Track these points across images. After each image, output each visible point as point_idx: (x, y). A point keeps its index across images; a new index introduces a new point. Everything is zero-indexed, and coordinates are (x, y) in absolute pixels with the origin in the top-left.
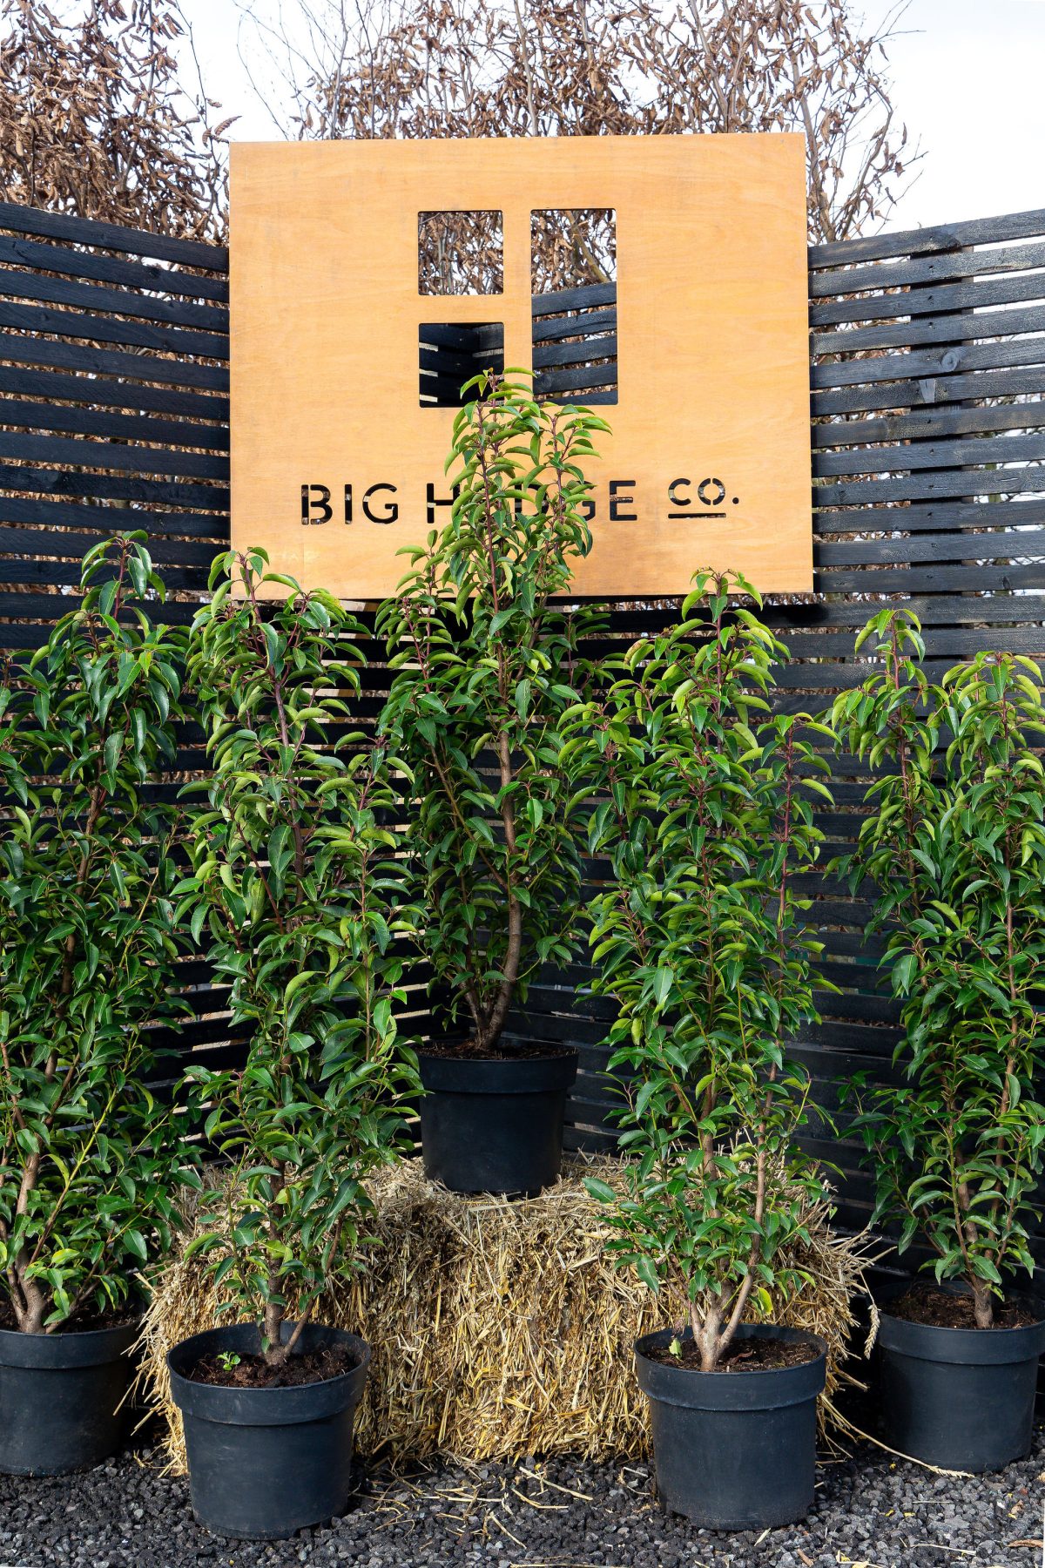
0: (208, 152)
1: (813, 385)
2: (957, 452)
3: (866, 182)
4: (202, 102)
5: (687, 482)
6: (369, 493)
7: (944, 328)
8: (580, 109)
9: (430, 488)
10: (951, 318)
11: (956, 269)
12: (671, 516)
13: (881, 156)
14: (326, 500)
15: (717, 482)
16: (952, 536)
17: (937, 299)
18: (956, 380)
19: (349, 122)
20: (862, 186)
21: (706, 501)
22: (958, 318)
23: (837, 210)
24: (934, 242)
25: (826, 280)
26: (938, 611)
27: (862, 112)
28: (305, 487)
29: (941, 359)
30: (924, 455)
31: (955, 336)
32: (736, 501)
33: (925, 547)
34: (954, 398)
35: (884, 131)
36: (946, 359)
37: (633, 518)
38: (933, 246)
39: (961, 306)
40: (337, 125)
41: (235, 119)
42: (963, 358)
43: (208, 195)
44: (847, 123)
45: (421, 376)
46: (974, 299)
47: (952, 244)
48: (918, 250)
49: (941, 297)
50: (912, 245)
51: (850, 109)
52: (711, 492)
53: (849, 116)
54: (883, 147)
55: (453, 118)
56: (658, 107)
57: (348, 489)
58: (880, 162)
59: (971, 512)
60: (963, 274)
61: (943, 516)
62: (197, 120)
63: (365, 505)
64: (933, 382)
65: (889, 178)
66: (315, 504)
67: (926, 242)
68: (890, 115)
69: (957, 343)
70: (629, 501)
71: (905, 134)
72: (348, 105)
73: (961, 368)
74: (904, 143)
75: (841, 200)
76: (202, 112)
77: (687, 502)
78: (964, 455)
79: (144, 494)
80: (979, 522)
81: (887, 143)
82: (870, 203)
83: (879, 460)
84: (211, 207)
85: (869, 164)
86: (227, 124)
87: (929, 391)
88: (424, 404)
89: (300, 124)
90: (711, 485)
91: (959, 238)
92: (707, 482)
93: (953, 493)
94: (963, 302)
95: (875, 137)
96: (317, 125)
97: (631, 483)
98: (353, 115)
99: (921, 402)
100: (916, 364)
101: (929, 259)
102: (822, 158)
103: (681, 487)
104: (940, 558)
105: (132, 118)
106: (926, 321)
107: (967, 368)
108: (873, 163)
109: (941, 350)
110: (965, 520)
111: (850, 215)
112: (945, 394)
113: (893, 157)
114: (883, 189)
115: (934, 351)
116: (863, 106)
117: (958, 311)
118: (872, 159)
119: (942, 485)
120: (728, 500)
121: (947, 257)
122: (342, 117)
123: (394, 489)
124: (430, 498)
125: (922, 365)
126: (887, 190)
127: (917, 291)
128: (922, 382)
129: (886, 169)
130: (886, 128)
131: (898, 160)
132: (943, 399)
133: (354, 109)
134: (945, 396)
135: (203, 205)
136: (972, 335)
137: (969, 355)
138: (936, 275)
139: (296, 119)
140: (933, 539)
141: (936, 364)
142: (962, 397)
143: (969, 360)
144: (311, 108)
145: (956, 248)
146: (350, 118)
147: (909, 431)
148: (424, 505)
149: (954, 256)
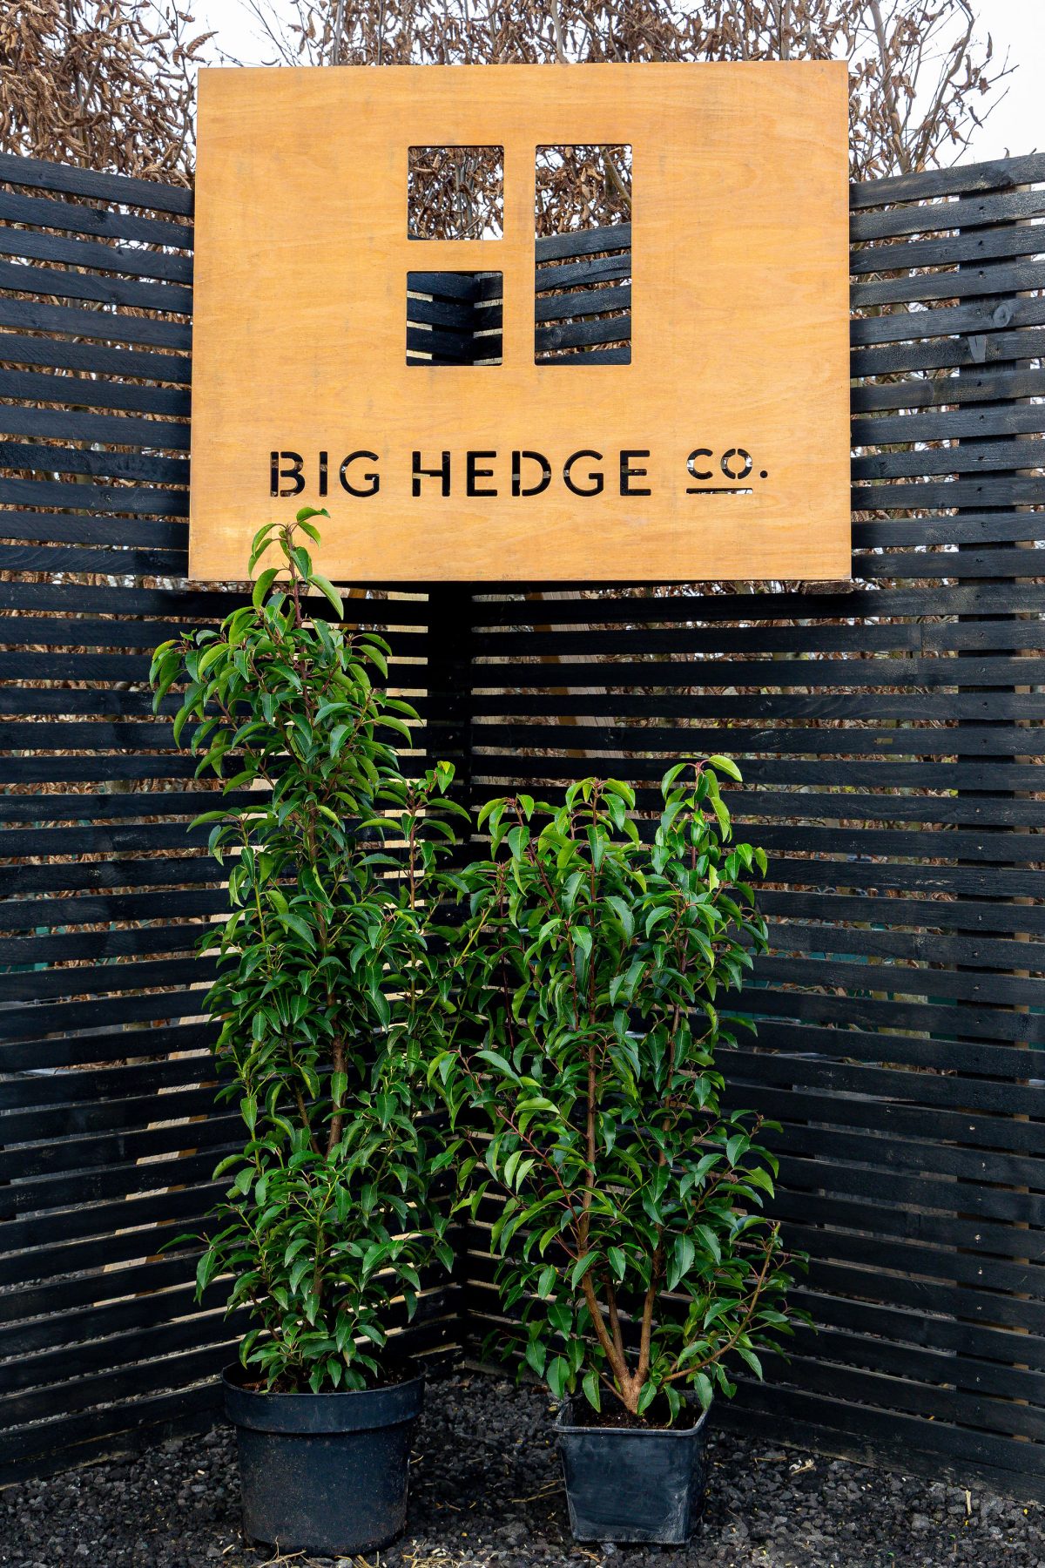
0: (179, 72)
1: (854, 341)
2: (1009, 419)
3: (945, 101)
4: (172, 16)
5: (708, 453)
6: (346, 463)
7: (995, 278)
8: (615, 19)
9: (416, 456)
10: (1004, 266)
11: (1009, 211)
12: (690, 491)
13: (962, 71)
14: (299, 469)
15: (744, 454)
16: (1005, 515)
17: (988, 244)
18: (1009, 337)
19: (358, 31)
20: (939, 105)
21: (731, 476)
22: (1011, 266)
23: (910, 134)
24: (985, 179)
25: (872, 220)
26: (988, 599)
27: (940, 20)
28: (274, 455)
29: (992, 313)
30: (974, 422)
31: (1008, 287)
32: (764, 474)
33: (974, 526)
34: (1006, 357)
35: (964, 43)
36: (997, 315)
37: (647, 492)
38: (983, 185)
39: (1015, 252)
40: (344, 35)
41: (210, 35)
42: (1017, 312)
43: (181, 120)
44: (923, 33)
45: (409, 329)
46: (1028, 245)
47: (1005, 182)
48: (967, 189)
49: (992, 243)
50: (961, 183)
51: (925, 17)
52: (736, 464)
53: (925, 24)
54: (964, 61)
55: (474, 28)
56: (703, 16)
57: (324, 458)
58: (961, 78)
59: (1025, 487)
60: (1017, 216)
61: (994, 492)
62: (167, 37)
63: (343, 476)
64: (983, 339)
65: (972, 96)
66: (285, 474)
67: (976, 180)
68: (971, 24)
69: (1010, 295)
70: (643, 473)
71: (990, 45)
72: (356, 11)
73: (1014, 324)
74: (989, 55)
75: (916, 122)
76: (173, 27)
77: (709, 475)
78: (1018, 423)
79: (88, 466)
80: (1034, 498)
81: (968, 57)
82: (951, 124)
83: (923, 428)
84: (184, 134)
85: (947, 81)
86: (201, 41)
87: (979, 350)
88: (411, 362)
89: (300, 35)
90: (736, 457)
91: (1012, 175)
92: (730, 453)
93: (1005, 465)
94: (1017, 248)
95: (954, 49)
96: (320, 34)
97: (646, 454)
98: (362, 22)
99: (970, 361)
100: (964, 319)
101: (979, 200)
102: (895, 73)
103: (701, 458)
104: (991, 540)
105: (94, 33)
106: (976, 270)
107: (1021, 322)
108: (951, 79)
109: (993, 303)
110: (1019, 496)
111: (926, 138)
112: (997, 353)
113: (977, 71)
114: (966, 109)
115: (985, 304)
116: (941, 13)
117: (1012, 259)
118: (952, 73)
119: (992, 457)
120: (754, 475)
121: (998, 197)
122: (349, 25)
123: (375, 458)
124: (416, 468)
125: (971, 319)
126: (971, 109)
127: (968, 236)
128: (971, 339)
129: (969, 86)
130: (967, 39)
131: (983, 74)
132: (994, 358)
133: (363, 15)
134: (997, 355)
135: (176, 131)
136: (1026, 285)
137: (1023, 308)
138: (988, 217)
139: (296, 28)
140: (983, 517)
141: (986, 319)
142: (1016, 356)
143: (1022, 314)
144: (315, 16)
145: (1009, 187)
146: (359, 25)
147: (958, 394)
148: (409, 475)
149: (1007, 196)
